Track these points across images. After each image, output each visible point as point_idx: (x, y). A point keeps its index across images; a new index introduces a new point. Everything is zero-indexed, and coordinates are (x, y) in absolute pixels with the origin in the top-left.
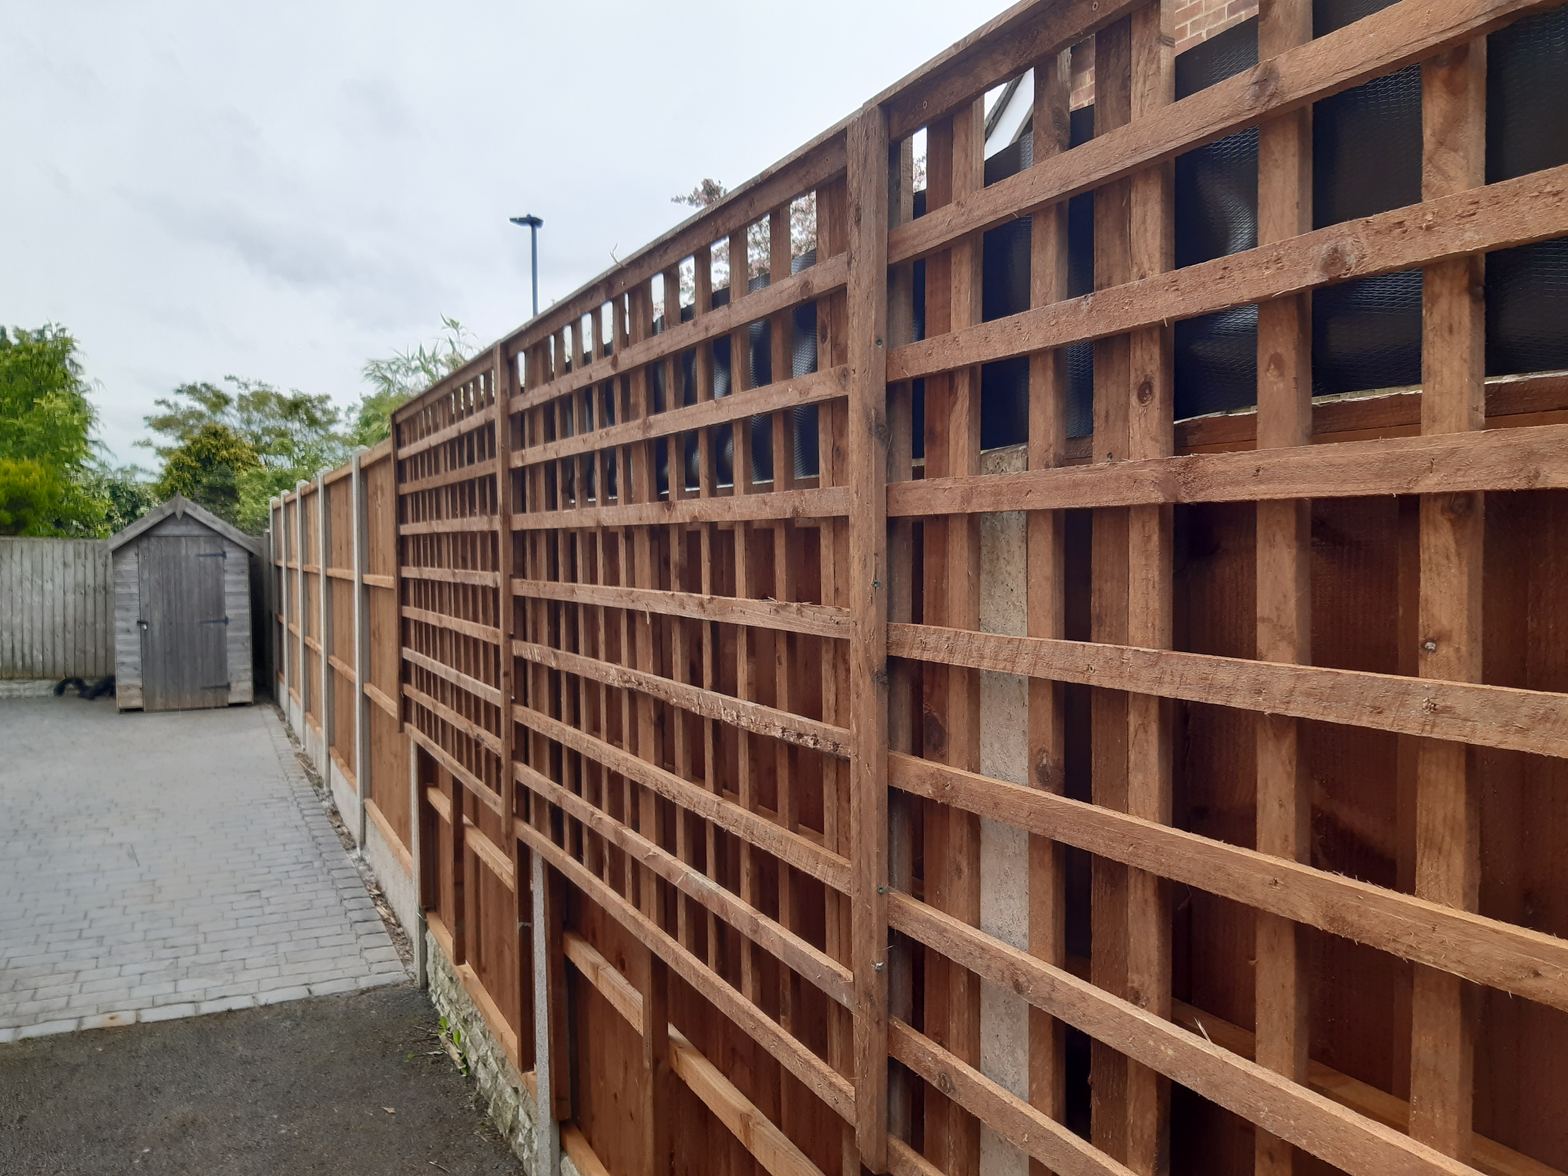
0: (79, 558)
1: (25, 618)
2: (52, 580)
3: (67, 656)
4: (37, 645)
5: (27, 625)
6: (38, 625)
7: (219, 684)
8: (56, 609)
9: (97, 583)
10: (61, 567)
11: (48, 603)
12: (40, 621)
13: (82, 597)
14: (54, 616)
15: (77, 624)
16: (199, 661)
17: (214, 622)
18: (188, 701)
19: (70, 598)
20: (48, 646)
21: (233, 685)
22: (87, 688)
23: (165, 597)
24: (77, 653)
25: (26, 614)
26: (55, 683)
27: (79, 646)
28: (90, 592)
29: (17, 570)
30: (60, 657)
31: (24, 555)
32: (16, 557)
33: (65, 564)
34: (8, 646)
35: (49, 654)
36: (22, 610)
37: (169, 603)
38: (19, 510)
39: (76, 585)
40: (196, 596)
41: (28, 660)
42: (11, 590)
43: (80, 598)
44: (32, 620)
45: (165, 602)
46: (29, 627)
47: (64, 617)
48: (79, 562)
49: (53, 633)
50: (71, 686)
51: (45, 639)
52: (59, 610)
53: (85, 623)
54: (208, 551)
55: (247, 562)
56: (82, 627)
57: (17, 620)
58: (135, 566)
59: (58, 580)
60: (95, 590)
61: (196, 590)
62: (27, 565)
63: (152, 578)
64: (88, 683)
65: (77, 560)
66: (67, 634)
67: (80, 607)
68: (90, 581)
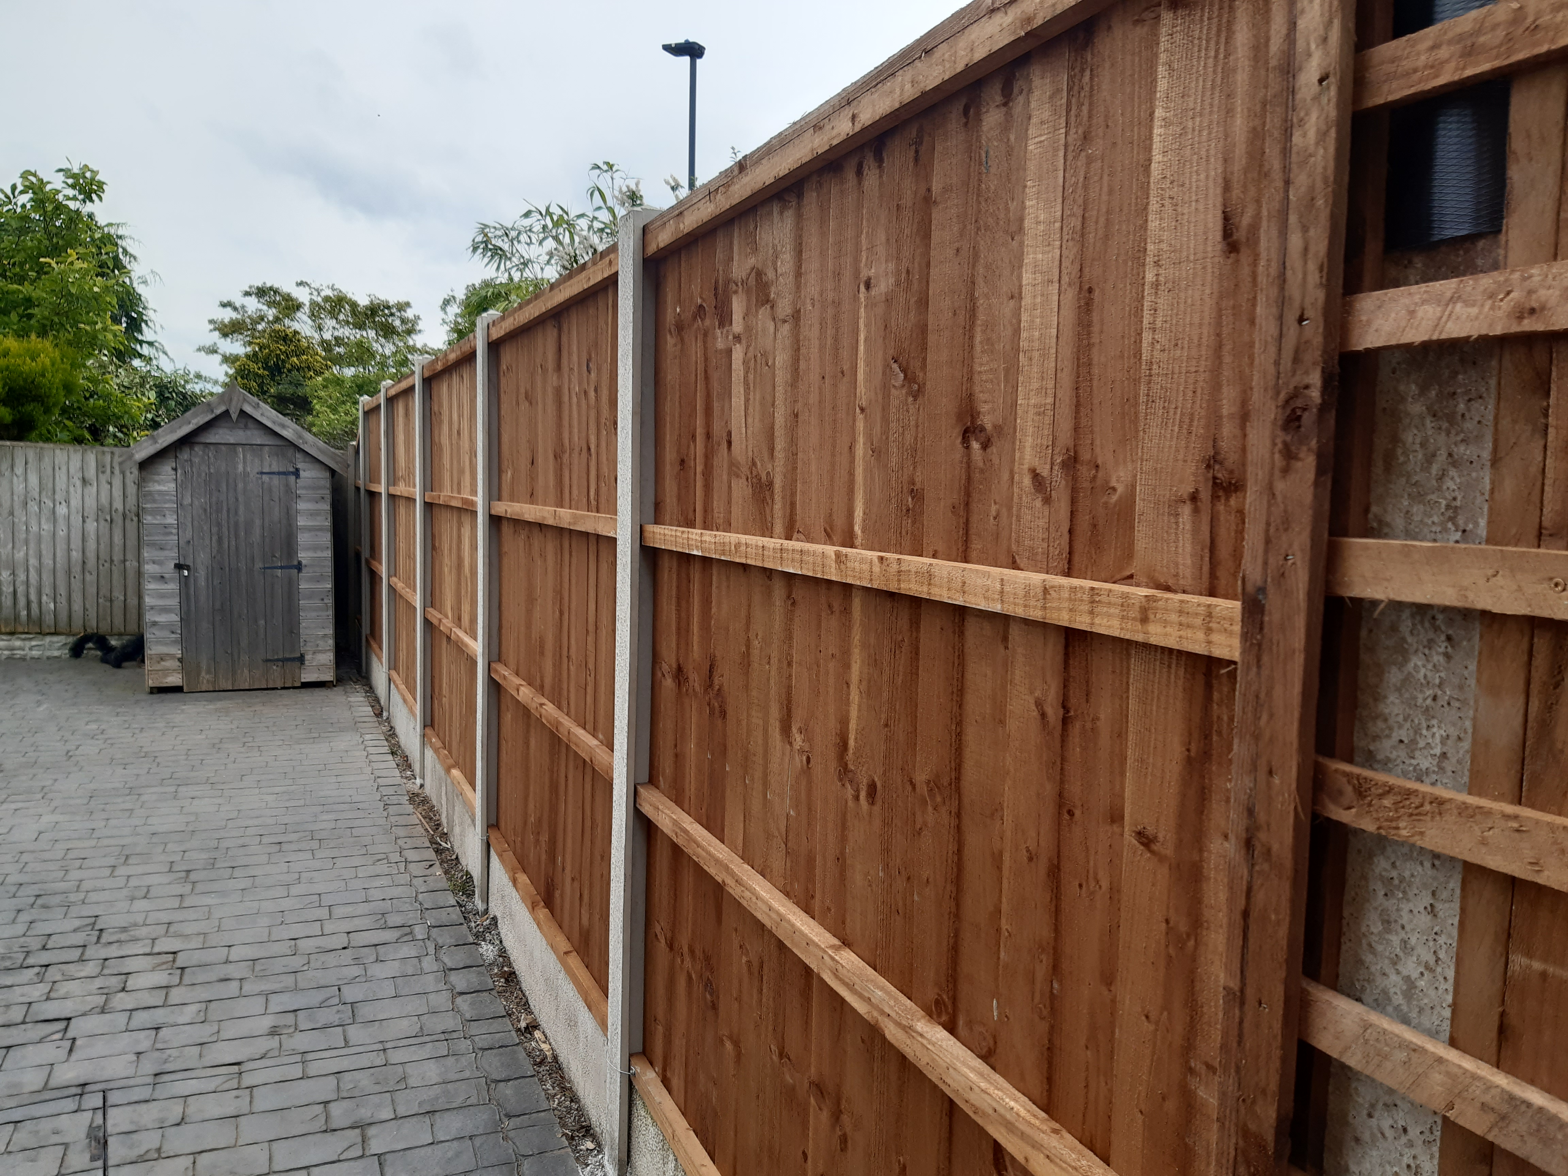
0: (103, 472)
1: (31, 552)
2: (67, 502)
3: (87, 606)
4: (47, 590)
5: (33, 562)
6: (48, 561)
7: (287, 656)
8: (72, 541)
9: (127, 508)
10: (79, 483)
11: (61, 533)
12: (51, 556)
13: (107, 526)
14: (69, 550)
15: (101, 562)
16: (262, 622)
17: (281, 568)
18: (244, 679)
19: (91, 526)
20: (62, 590)
21: (308, 657)
22: (112, 649)
23: (215, 530)
24: (101, 601)
25: (32, 545)
26: (71, 640)
27: (104, 591)
28: (119, 520)
29: (19, 488)
30: (77, 607)
31: (29, 466)
32: (19, 470)
33: (85, 481)
34: (7, 589)
35: (63, 601)
36: (27, 542)
37: (220, 540)
38: (23, 405)
39: (100, 509)
40: (257, 531)
41: (34, 606)
42: (12, 513)
43: (104, 527)
44: (40, 557)
45: (215, 538)
46: (36, 563)
47: (83, 552)
48: (103, 478)
49: (69, 572)
50: (90, 645)
51: (58, 583)
52: (76, 543)
53: (112, 561)
54: (275, 468)
55: (328, 485)
56: (107, 565)
57: (20, 555)
58: (172, 485)
59: (75, 502)
60: (124, 516)
61: (258, 522)
62: (33, 480)
63: (196, 503)
64: (113, 642)
65: (101, 475)
66: (87, 575)
67: (104, 541)
68: (118, 505)
